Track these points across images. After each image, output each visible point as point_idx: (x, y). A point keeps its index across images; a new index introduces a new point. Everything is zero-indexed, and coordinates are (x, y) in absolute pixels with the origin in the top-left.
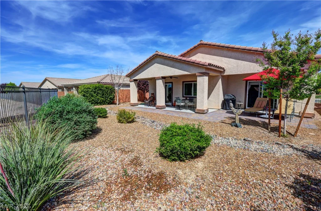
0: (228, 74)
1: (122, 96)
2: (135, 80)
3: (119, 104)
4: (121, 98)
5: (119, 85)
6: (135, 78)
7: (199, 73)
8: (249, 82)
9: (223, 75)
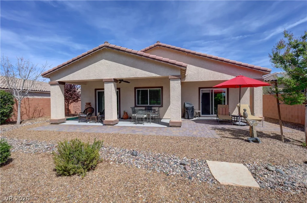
0: (188, 81)
1: (28, 108)
2: (61, 83)
3: (21, 123)
4: (25, 112)
5: (23, 92)
6: (61, 80)
7: (173, 76)
8: (202, 90)
9: (183, 81)
